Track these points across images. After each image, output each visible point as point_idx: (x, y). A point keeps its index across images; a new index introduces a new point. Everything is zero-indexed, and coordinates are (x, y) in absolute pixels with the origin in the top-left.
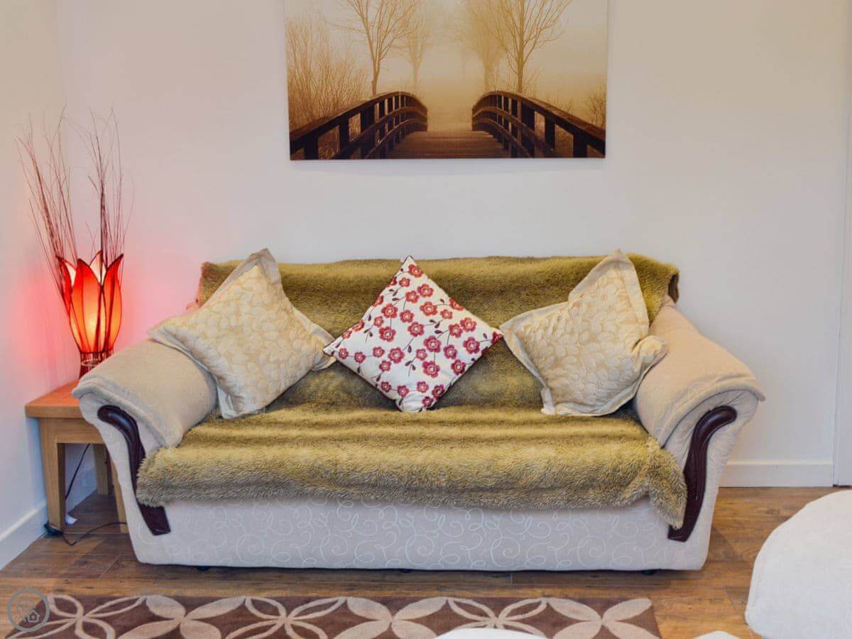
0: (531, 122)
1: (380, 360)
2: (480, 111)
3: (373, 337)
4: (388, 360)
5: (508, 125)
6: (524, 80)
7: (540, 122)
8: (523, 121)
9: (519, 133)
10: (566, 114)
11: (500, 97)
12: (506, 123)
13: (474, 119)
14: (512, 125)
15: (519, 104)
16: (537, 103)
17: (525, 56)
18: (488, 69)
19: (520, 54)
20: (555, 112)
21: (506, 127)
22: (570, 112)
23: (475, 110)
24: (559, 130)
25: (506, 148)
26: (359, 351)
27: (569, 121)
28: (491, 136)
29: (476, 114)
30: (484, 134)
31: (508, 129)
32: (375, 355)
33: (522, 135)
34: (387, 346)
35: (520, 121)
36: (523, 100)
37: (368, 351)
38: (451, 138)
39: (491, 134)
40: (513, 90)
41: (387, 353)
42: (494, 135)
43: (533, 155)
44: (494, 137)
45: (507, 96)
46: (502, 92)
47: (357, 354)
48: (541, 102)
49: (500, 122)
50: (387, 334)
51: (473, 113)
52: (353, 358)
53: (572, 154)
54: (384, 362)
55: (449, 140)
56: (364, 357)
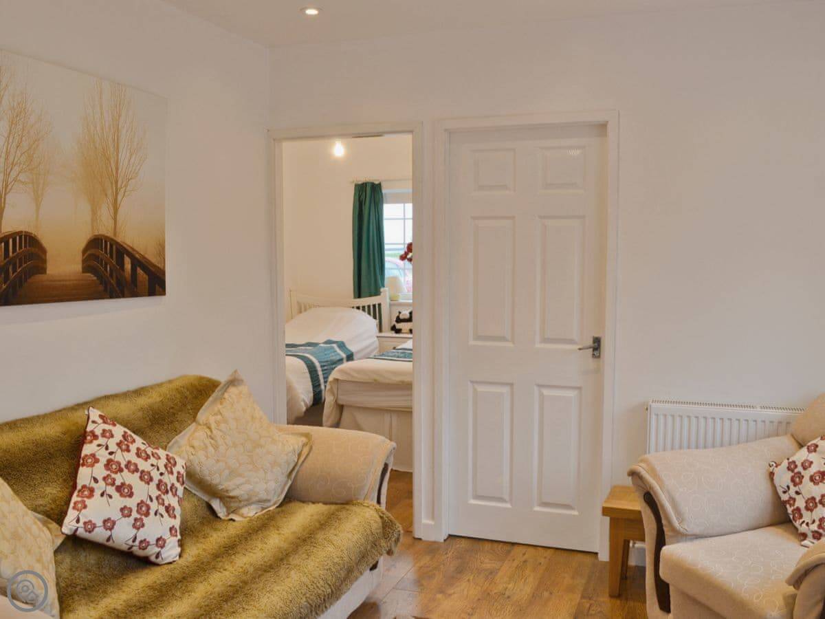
0: (121, 264)
1: (131, 520)
2: (89, 252)
3: (113, 499)
4: (138, 516)
5: (107, 267)
6: (118, 226)
7: (128, 265)
8: (117, 263)
9: (114, 275)
10: (144, 258)
11: (102, 240)
12: (106, 264)
13: (84, 261)
14: (110, 268)
15: (114, 247)
16: (125, 246)
17: (118, 202)
18: (94, 212)
19: (116, 200)
20: (137, 256)
21: (106, 270)
22: (146, 256)
23: (84, 251)
24: (140, 271)
25: (105, 290)
26: (106, 518)
27: (145, 263)
28: (95, 278)
29: (86, 255)
30: (91, 277)
31: (107, 272)
32: (124, 516)
33: (117, 278)
34: (132, 503)
35: (115, 263)
36: (117, 243)
37: (115, 515)
38: (66, 281)
39: (95, 276)
40: (110, 234)
41: (135, 509)
42: (97, 277)
43: (123, 296)
44: (98, 279)
45: (107, 239)
46: (103, 236)
47: (105, 522)
48: (129, 246)
49: (102, 265)
50: (124, 490)
51: (83, 255)
52: (102, 528)
53: (147, 294)
54: (136, 520)
55: (64, 283)
56: (114, 523)
